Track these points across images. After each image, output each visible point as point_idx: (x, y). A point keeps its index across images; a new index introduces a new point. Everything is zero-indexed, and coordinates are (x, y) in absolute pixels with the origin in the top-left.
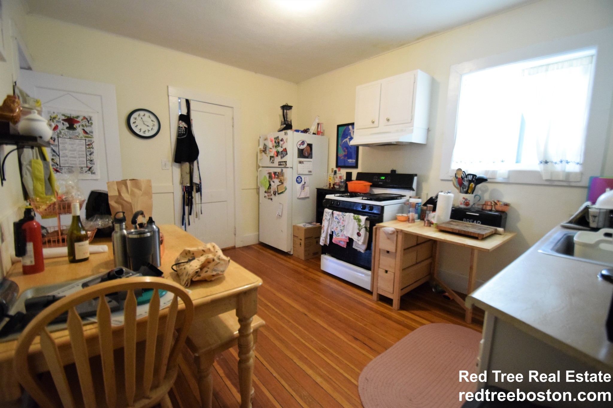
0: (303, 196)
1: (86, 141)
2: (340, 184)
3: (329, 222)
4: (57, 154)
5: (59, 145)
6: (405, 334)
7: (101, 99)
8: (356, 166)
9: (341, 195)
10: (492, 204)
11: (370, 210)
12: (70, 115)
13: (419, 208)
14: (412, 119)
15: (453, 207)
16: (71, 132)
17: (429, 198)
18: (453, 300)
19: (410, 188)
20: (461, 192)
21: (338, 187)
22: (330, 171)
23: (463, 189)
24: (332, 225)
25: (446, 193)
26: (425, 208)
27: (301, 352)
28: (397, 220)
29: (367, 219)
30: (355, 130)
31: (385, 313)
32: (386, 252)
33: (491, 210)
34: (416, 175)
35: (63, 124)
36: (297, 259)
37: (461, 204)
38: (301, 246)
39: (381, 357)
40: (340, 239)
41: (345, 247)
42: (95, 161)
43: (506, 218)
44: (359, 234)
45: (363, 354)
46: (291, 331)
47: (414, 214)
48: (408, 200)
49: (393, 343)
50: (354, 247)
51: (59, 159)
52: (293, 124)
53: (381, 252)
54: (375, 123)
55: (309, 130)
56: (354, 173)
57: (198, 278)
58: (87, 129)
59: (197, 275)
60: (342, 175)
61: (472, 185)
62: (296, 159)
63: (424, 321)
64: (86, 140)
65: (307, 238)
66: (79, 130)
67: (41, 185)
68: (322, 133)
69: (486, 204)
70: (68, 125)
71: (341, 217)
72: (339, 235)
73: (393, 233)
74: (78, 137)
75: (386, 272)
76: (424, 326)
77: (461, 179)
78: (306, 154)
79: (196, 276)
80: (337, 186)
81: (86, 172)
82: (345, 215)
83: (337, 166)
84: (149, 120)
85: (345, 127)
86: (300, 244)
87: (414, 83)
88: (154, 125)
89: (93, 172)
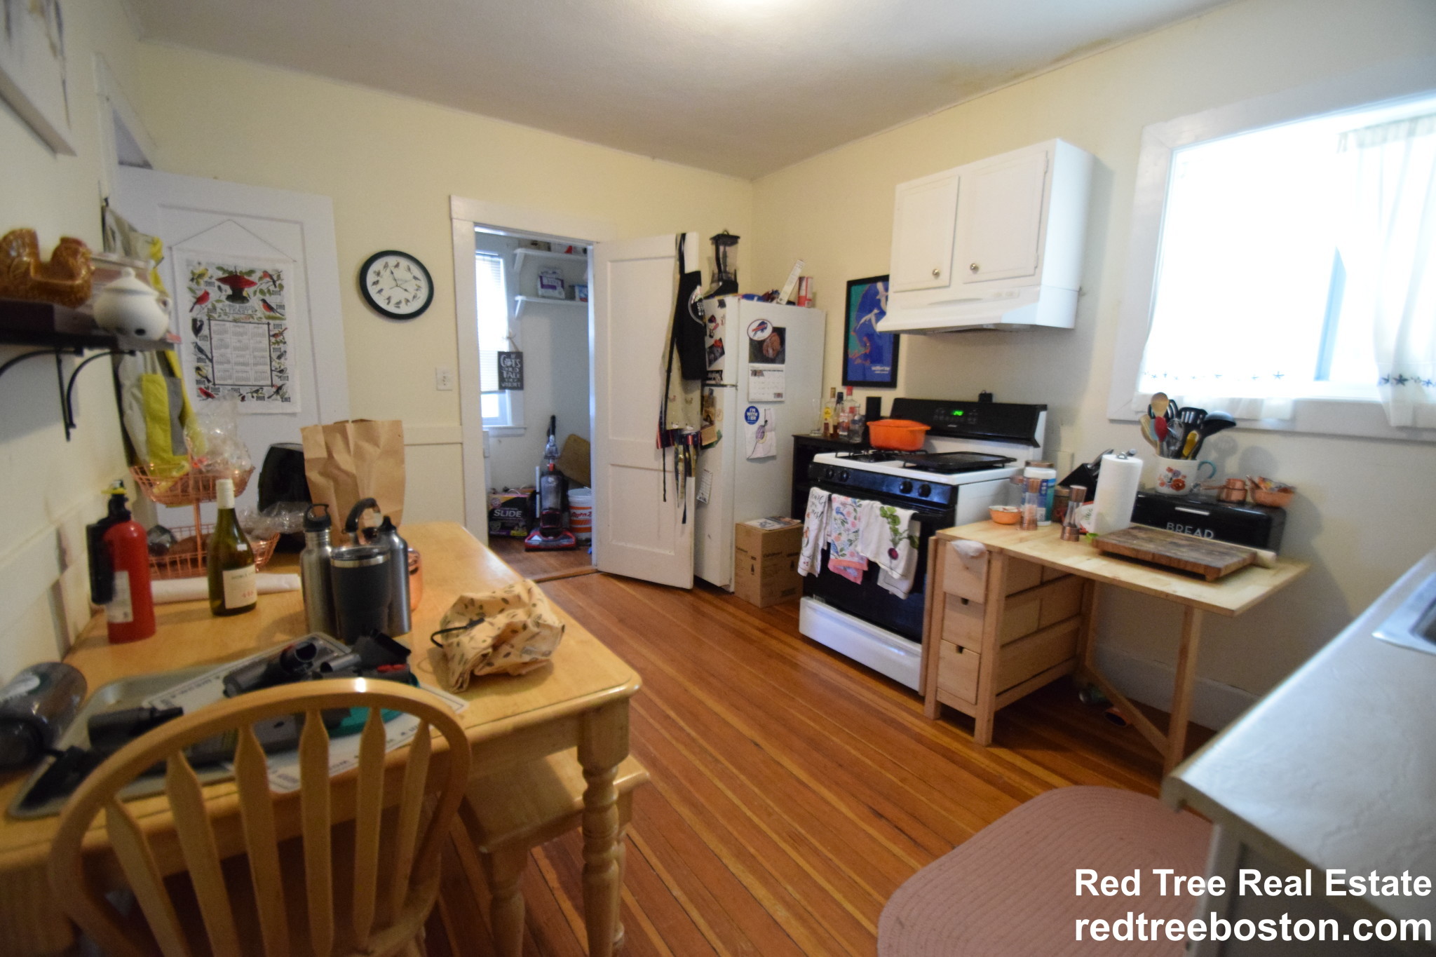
0: (760, 453)
1: (269, 328)
2: (852, 427)
3: (821, 521)
4: (207, 356)
5: (213, 335)
6: (1004, 811)
7: (302, 229)
8: (891, 383)
9: (852, 454)
10: (1247, 488)
11: (921, 495)
12: (235, 267)
13: (1050, 492)
14: (1038, 266)
15: (1139, 493)
16: (237, 306)
17: (1077, 465)
18: (1132, 728)
19: (1030, 441)
20: (1162, 454)
21: (846, 433)
22: (828, 393)
23: (1169, 445)
24: (828, 529)
25: (1123, 457)
26: (1065, 491)
27: (742, 840)
28: (990, 521)
29: (914, 517)
30: (890, 293)
31: (953, 752)
32: (960, 600)
33: (1242, 503)
34: (1044, 407)
35: (220, 288)
36: (746, 606)
37: (1162, 484)
38: (753, 574)
39: (941, 866)
40: (847, 563)
41: (859, 582)
42: (289, 372)
43: (1282, 524)
44: (893, 554)
45: (894, 855)
46: (720, 785)
47: (1035, 506)
48: (1021, 472)
49: (972, 831)
50: (881, 583)
51: (213, 367)
52: (740, 280)
53: (947, 600)
54: (941, 277)
55: (779, 294)
56: (887, 398)
57: (487, 670)
58: (272, 300)
59: (485, 662)
60: (857, 405)
61: (1195, 435)
62: (746, 366)
63: (1054, 779)
64: (269, 324)
65: (768, 556)
66: (255, 302)
67: (164, 431)
68: (810, 300)
69: (1228, 487)
70: (230, 292)
71: (850, 509)
72: (844, 552)
73: (980, 555)
74: (253, 318)
75: (960, 649)
76: (1055, 791)
77: (1165, 419)
78: (771, 353)
79: (481, 665)
80: (844, 431)
81: (269, 397)
82: (860, 506)
83: (846, 382)
84: (409, 276)
85: (866, 287)
86: (753, 570)
87: (1046, 173)
88: (419, 287)
89: (286, 396)
